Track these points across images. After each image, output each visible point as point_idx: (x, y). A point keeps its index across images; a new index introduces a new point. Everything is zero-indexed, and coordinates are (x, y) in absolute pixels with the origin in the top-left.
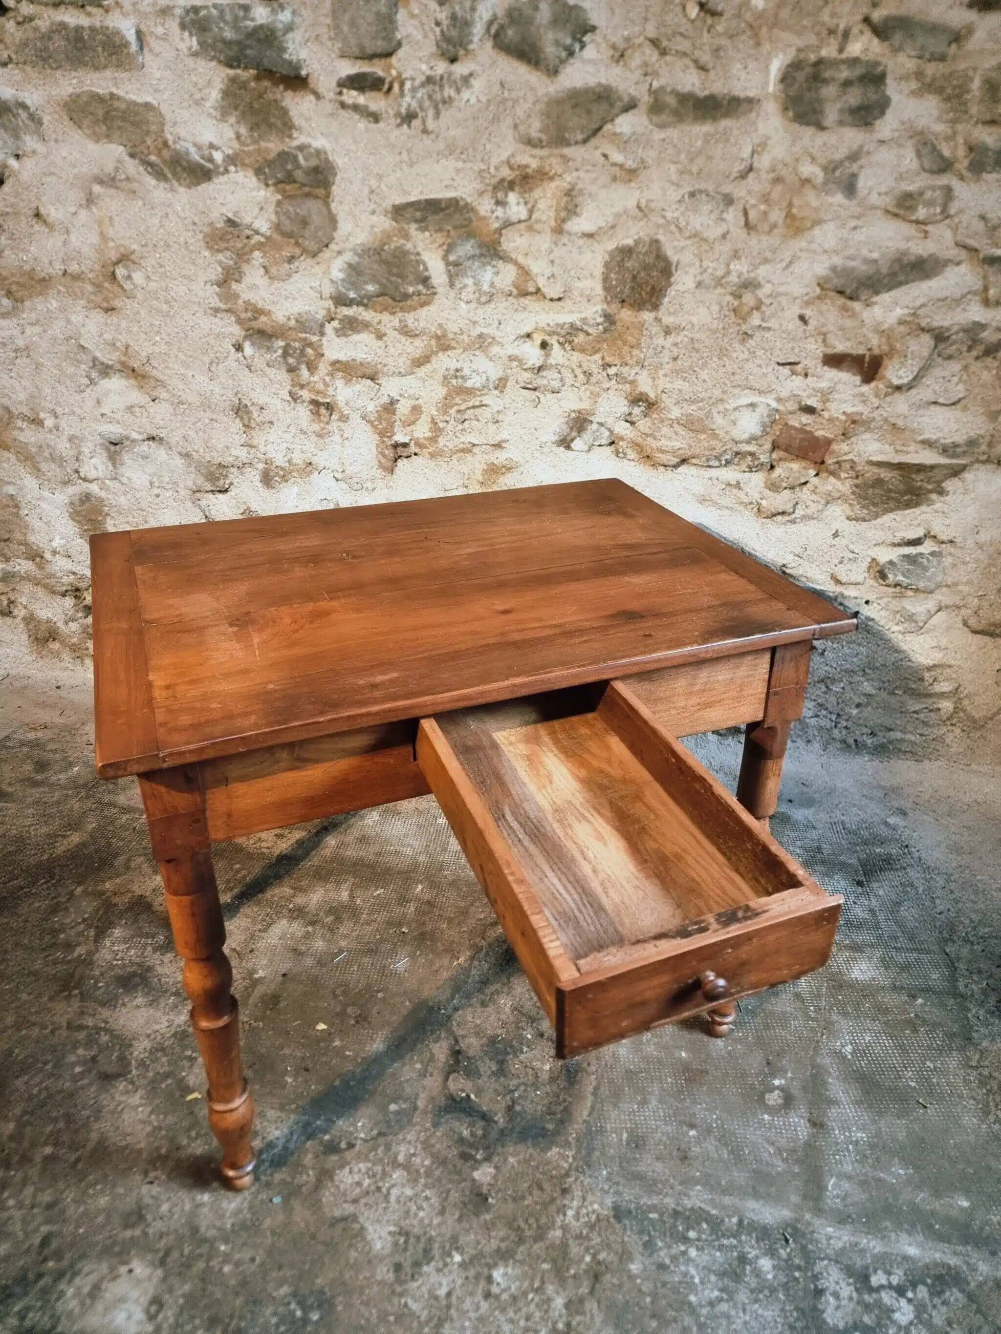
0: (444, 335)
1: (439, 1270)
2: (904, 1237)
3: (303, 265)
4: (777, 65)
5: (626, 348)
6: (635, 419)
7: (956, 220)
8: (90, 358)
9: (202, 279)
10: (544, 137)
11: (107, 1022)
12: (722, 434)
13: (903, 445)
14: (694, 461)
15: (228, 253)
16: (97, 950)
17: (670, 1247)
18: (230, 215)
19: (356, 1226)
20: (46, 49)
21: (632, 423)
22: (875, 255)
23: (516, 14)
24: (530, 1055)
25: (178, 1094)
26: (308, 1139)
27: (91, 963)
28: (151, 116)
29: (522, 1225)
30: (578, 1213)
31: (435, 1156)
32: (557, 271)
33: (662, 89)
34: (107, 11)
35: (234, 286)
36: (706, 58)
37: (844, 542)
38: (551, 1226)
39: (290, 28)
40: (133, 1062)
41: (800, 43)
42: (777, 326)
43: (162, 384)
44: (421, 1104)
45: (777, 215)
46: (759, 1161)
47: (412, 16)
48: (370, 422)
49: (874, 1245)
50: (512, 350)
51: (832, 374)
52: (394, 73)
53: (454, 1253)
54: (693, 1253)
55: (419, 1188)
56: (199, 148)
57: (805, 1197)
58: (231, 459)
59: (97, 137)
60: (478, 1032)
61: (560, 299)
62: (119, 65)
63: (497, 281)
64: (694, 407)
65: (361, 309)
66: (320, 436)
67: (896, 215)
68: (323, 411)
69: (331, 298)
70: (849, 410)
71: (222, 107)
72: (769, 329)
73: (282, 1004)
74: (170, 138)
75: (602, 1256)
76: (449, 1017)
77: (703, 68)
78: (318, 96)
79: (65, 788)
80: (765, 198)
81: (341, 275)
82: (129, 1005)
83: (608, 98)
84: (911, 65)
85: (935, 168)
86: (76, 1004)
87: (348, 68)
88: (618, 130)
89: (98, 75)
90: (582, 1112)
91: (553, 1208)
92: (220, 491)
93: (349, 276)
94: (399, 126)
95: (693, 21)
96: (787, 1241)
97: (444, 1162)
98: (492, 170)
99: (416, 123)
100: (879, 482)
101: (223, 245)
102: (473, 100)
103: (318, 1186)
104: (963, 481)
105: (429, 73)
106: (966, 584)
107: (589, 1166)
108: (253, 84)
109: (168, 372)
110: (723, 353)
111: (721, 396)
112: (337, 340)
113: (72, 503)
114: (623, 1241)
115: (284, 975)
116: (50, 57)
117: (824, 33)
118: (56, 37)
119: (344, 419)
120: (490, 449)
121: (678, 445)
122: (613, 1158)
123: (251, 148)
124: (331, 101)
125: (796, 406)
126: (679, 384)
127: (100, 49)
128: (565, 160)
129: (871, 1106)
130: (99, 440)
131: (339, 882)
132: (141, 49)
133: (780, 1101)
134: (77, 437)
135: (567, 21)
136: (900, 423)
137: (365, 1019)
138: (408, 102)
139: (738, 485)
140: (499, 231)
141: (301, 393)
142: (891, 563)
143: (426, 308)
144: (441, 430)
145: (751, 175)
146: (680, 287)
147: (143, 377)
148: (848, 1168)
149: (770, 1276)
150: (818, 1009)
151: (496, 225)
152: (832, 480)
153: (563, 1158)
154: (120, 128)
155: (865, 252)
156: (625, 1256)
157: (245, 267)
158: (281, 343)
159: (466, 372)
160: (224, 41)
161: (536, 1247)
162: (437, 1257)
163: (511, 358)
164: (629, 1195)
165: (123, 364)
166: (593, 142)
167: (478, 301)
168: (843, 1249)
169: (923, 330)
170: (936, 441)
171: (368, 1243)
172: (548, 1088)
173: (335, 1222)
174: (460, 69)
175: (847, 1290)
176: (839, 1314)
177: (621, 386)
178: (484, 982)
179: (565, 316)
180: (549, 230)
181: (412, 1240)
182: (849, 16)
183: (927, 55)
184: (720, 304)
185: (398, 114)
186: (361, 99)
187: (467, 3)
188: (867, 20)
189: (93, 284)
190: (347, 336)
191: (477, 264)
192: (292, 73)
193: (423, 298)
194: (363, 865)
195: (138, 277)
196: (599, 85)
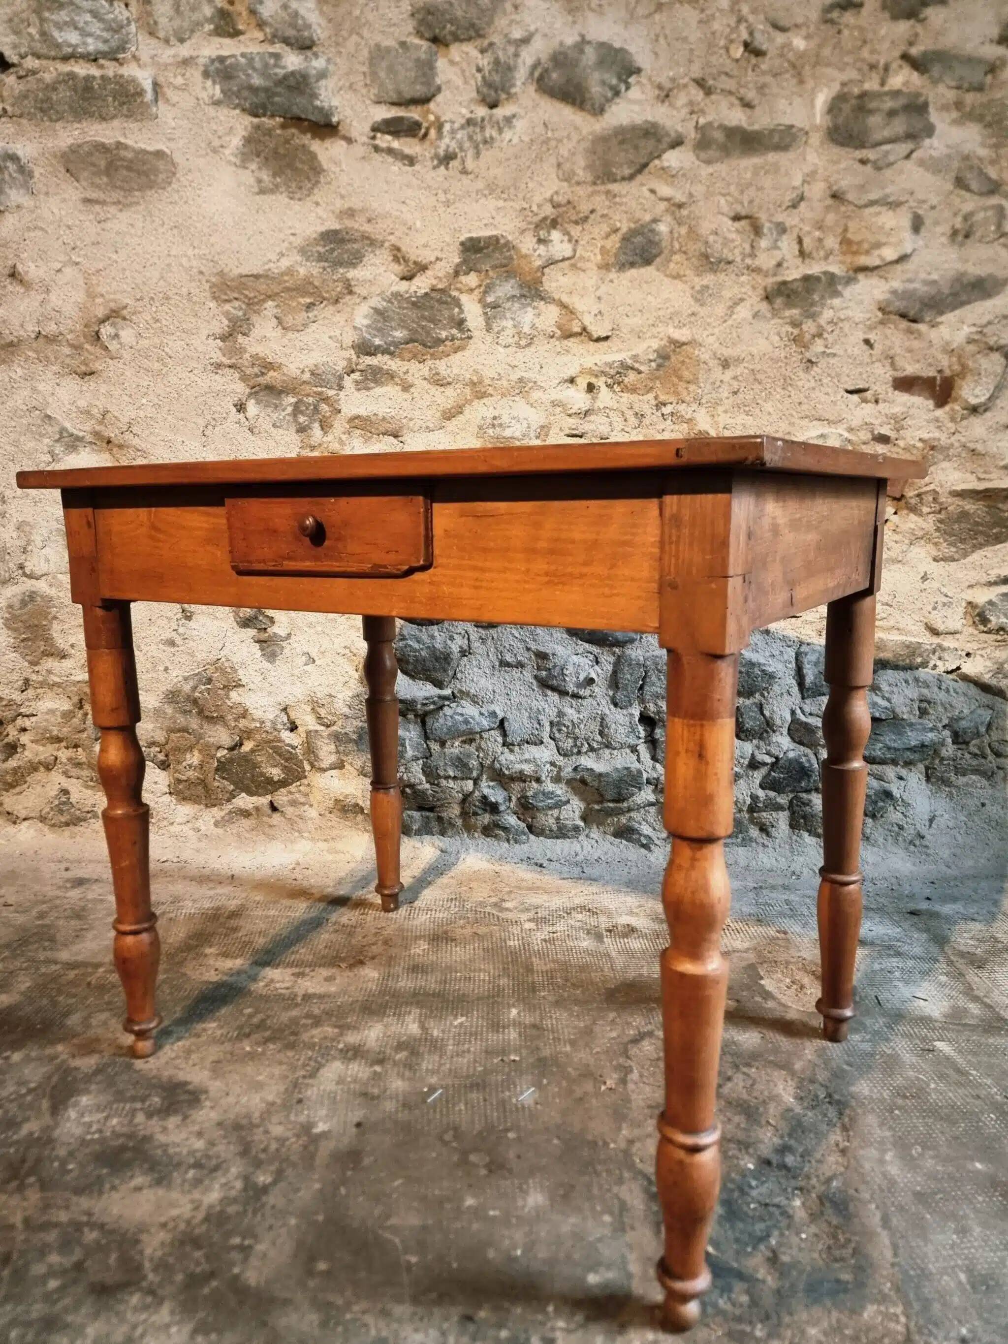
0: (480, 382)
3: (323, 314)
4: (822, 99)
5: (682, 386)
8: (57, 429)
9: (204, 333)
10: (589, 175)
11: (89, 1214)
13: (985, 472)
15: (237, 304)
16: (57, 1125)
20: (48, 99)
22: (935, 276)
23: (561, 57)
24: (764, 1189)
27: (51, 1141)
28: (161, 165)
32: (602, 307)
33: (710, 124)
34: (121, 63)
35: (241, 339)
36: (751, 95)
37: (936, 585)
39: (323, 75)
40: (147, 1265)
41: (844, 77)
42: (841, 352)
44: (634, 1268)
45: (831, 242)
47: (451, 62)
50: (555, 395)
51: (903, 398)
52: (432, 118)
59: (95, 188)
61: (607, 338)
62: (130, 115)
63: (540, 323)
65: (387, 357)
69: (353, 347)
70: (926, 436)
71: (243, 154)
72: (834, 355)
73: (367, 1161)
77: (747, 105)
78: (349, 140)
80: (819, 225)
81: (366, 322)
82: (123, 1188)
83: (655, 134)
84: (951, 95)
85: (985, 189)
86: (34, 1196)
87: (383, 113)
88: (666, 164)
89: (104, 125)
90: (883, 1251)
93: (375, 321)
94: (434, 168)
95: (737, 61)
98: (535, 208)
99: (452, 164)
100: (964, 515)
101: (232, 295)
102: (515, 141)
105: (468, 115)
107: (936, 1324)
108: (278, 132)
109: (152, 439)
110: (787, 383)
111: (788, 429)
112: (357, 394)
113: (10, 606)
115: (358, 1125)
116: (51, 108)
117: (866, 68)
118: (61, 87)
122: (964, 1309)
124: (364, 144)
125: (869, 436)
126: (742, 419)
127: (110, 99)
128: (611, 196)
131: (400, 1015)
132: (156, 100)
134: (28, 524)
135: (613, 63)
136: (980, 447)
137: (502, 1166)
138: (446, 143)
140: (542, 269)
142: (991, 603)
143: (459, 354)
145: (803, 204)
147: (121, 447)
151: (538, 263)
152: (912, 516)
153: (891, 1320)
154: (123, 178)
155: (923, 276)
157: (254, 318)
158: (292, 400)
159: (505, 419)
160: (250, 88)
163: (555, 404)
165: (97, 434)
166: (640, 178)
167: (518, 345)
169: (991, 349)
174: (502, 112)
177: (676, 427)
179: (614, 355)
180: (594, 267)
182: (887, 53)
183: (966, 85)
184: (779, 334)
185: (436, 156)
186: (396, 144)
187: (511, 50)
188: (905, 57)
189: (72, 346)
190: (368, 389)
191: (517, 305)
192: (322, 121)
193: (457, 343)
194: (427, 994)
195: (127, 335)
196: (646, 121)
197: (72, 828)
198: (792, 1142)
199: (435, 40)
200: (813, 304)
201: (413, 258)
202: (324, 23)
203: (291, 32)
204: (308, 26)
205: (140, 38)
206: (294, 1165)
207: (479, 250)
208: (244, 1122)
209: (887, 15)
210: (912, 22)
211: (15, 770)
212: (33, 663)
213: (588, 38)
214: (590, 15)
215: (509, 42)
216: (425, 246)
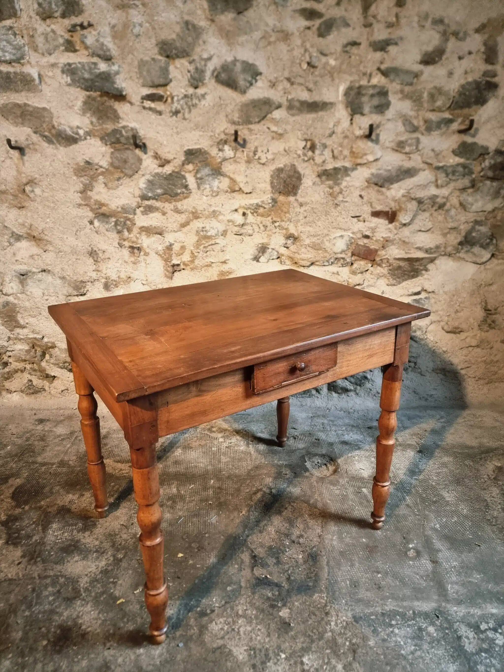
0: (196, 212)
1: (275, 664)
2: (489, 606)
3: (125, 182)
4: (342, 89)
5: (283, 213)
6: (288, 246)
7: (422, 152)
8: (10, 232)
9: (72, 191)
10: (240, 120)
11: (61, 572)
12: (329, 250)
13: (409, 250)
14: (317, 263)
15: (86, 177)
16: (45, 536)
17: (385, 631)
18: (88, 159)
19: (227, 650)
21: (287, 248)
22: (390, 168)
23: (226, 67)
24: (290, 552)
25: (111, 602)
26: (189, 611)
27: (44, 543)
28: (45, 114)
29: (311, 634)
30: (336, 623)
31: (257, 609)
32: (248, 180)
33: (293, 99)
34: (23, 65)
35: (89, 193)
36: (311, 86)
38: (326, 632)
39: (117, 73)
40: (82, 590)
41: (351, 79)
42: (349, 200)
43: (50, 243)
44: (243, 584)
45: (346, 152)
46: (414, 583)
47: (176, 68)
48: (159, 255)
49: (477, 612)
50: (229, 217)
51: (376, 220)
52: (168, 93)
53: (281, 654)
54: (396, 631)
55: (254, 625)
56: (71, 128)
57: (439, 596)
58: (88, 278)
59: (16, 124)
60: (262, 545)
61: (250, 193)
62: (29, 90)
63: (221, 186)
64: (316, 238)
65: (154, 201)
66: (134, 263)
67: (397, 151)
68: (136, 251)
69: (139, 197)
70: (384, 236)
71: (83, 109)
72: (347, 202)
74: (56, 124)
75: (354, 641)
76: (245, 540)
77: (310, 90)
78: (131, 104)
79: (5, 458)
80: (341, 145)
81: (144, 186)
82: (71, 561)
83: (269, 103)
84: (398, 87)
85: (411, 130)
86: (40, 566)
87: (146, 91)
88: (274, 117)
89: (17, 94)
90: (324, 574)
91: (323, 623)
92: (81, 295)
93: (148, 186)
94: (171, 117)
95: (304, 70)
96: (438, 617)
97: (263, 611)
98: (217, 135)
99: (180, 115)
100: (400, 267)
101: (83, 174)
102: (207, 105)
103: (201, 633)
104: (435, 264)
105: (185, 93)
106: (441, 310)
107: (335, 600)
108: (99, 99)
109: (54, 237)
110: (327, 213)
111: (327, 233)
112: (142, 217)
114: (362, 632)
117: (361, 74)
119: (147, 254)
120: (220, 264)
121: (309, 256)
122: (346, 594)
123: (98, 128)
124: (138, 106)
125: (361, 236)
126: (308, 228)
127: (19, 83)
128: (250, 130)
129: (456, 550)
130: (14, 274)
131: (169, 485)
132: (40, 82)
133: (415, 554)
135: (249, 70)
136: (407, 240)
137: (203, 548)
138: (176, 106)
139: (338, 273)
140: (221, 163)
141: (124, 243)
143: (186, 200)
144: (196, 257)
145: (334, 135)
146: (306, 185)
147: (40, 240)
148: (454, 579)
149: (435, 635)
150: (419, 510)
151: (219, 160)
152: (379, 268)
153: (322, 598)
154: (29, 119)
155: (385, 167)
156: (365, 639)
157: (94, 184)
158: (114, 219)
159: (208, 228)
160: (84, 79)
161: (321, 643)
162: (273, 657)
163: (229, 221)
164: (359, 610)
165: (28, 234)
166: (263, 122)
167: (212, 195)
168: (464, 615)
169: (412, 199)
170: (422, 247)
171: (235, 657)
172: (304, 566)
173: (214, 651)
174: (200, 91)
175: (471, 635)
176: (471, 646)
177: (281, 231)
178: (258, 522)
179: (254, 200)
180: (244, 162)
181: (257, 652)
182: (371, 68)
183: (405, 83)
184: (324, 192)
185: (171, 111)
186: (153, 105)
187: (203, 63)
188: (379, 69)
189: (13, 195)
190: (147, 214)
191: (211, 178)
192: (118, 94)
193: (185, 195)
194: (180, 474)
195: (38, 191)
196: (265, 98)
197: (35, 395)
198: (303, 533)
199: (168, 57)
200: (338, 179)
201: (164, 157)
202: (116, 48)
203: (101, 53)
204: (109, 50)
205: (30, 52)
206: (131, 550)
207: (193, 154)
208: (113, 533)
209: (371, 49)
210: (382, 53)
211: (8, 373)
212: (11, 331)
213: (238, 58)
214: (237, 46)
215: (202, 59)
216: (169, 152)
